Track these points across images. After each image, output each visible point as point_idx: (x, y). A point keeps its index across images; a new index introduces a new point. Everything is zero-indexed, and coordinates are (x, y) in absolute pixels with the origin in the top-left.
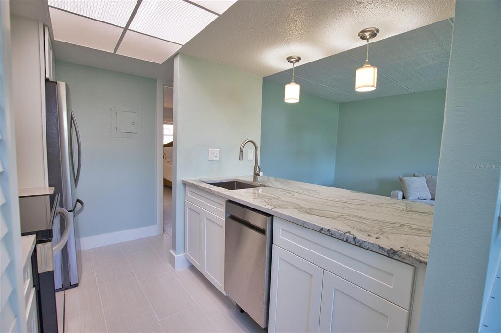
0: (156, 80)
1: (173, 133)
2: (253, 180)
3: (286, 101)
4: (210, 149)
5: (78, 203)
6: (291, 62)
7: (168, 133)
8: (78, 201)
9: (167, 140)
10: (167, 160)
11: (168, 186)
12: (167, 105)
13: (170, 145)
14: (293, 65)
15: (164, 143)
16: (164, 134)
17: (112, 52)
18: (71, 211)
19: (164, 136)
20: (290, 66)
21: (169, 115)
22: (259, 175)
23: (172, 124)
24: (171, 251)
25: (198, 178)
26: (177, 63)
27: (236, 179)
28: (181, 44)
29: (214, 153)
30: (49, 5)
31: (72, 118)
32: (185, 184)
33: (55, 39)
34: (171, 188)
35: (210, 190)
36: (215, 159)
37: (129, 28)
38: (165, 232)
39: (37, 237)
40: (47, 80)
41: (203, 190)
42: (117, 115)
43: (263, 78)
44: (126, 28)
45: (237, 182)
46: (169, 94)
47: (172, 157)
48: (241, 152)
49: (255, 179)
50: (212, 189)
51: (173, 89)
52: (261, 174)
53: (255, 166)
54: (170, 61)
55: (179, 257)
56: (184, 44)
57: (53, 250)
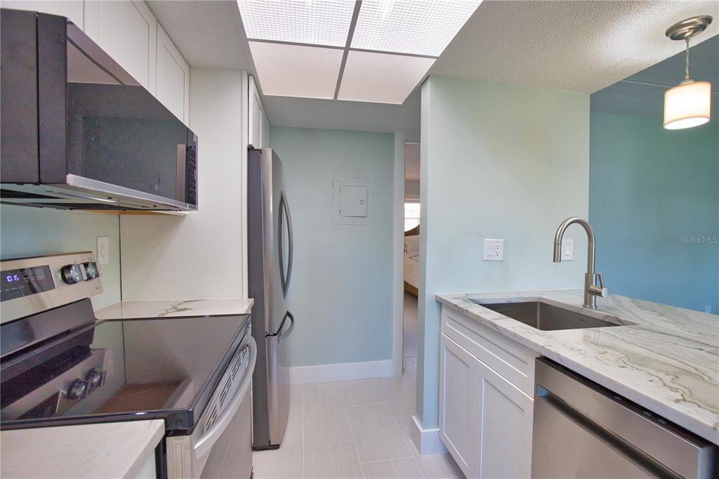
0: (394, 134)
1: (421, 215)
2: (583, 303)
3: (668, 127)
4: (486, 240)
5: (288, 317)
6: (680, 37)
7: (412, 214)
8: (289, 314)
9: (409, 226)
10: (409, 255)
11: (411, 294)
12: (410, 176)
13: (415, 232)
14: (687, 42)
15: (406, 230)
16: (406, 217)
17: (332, 98)
18: (275, 335)
19: (406, 220)
20: (679, 47)
21: (413, 190)
22: (600, 294)
23: (418, 202)
24: (414, 418)
25: (462, 293)
26: (427, 95)
27: (540, 298)
28: (435, 55)
29: (492, 247)
30: (248, 37)
31: (282, 200)
32: (440, 303)
33: (264, 94)
34: (416, 297)
35: (495, 325)
36: (495, 258)
37: (351, 46)
38: (405, 373)
39: (166, 425)
40: (250, 149)
41: (477, 321)
42: (340, 192)
43: (591, 95)
44: (347, 49)
45: (541, 303)
46: (413, 155)
47: (418, 250)
48: (557, 245)
49: (587, 302)
50: (495, 322)
51: (419, 146)
52: (604, 291)
53: (587, 275)
54: (416, 95)
55: (429, 432)
56: (438, 55)
57: (193, 452)
